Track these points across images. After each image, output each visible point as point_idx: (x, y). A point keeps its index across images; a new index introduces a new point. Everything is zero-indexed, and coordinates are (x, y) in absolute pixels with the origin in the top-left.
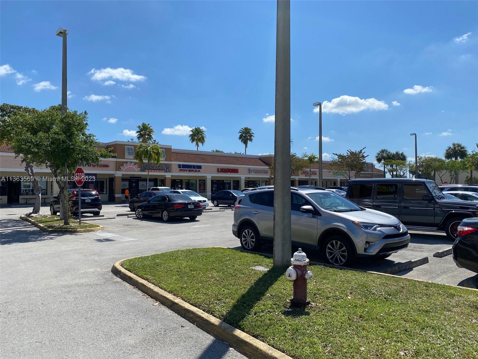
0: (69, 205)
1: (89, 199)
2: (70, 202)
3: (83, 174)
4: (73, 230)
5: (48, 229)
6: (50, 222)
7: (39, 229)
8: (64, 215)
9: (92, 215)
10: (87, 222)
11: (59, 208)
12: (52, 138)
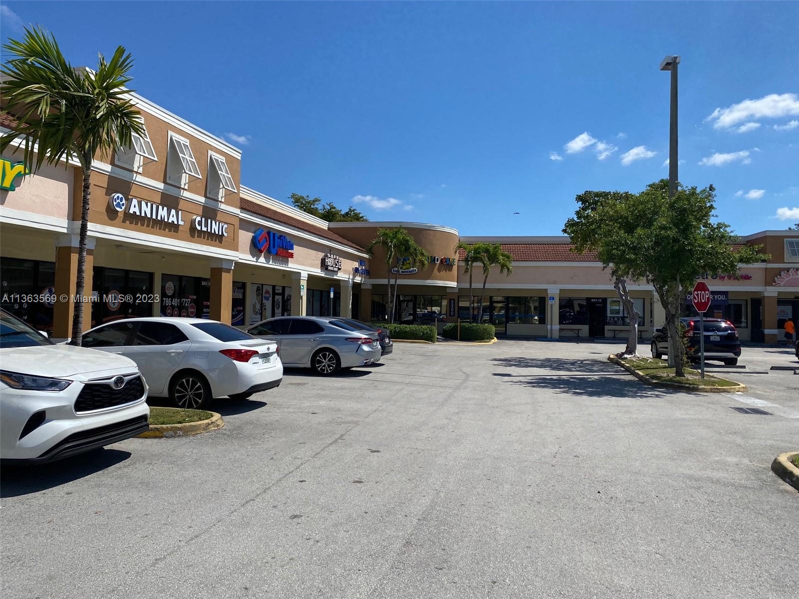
0: (684, 344)
1: (718, 336)
2: (685, 339)
3: (706, 292)
4: (691, 386)
5: (651, 381)
6: (653, 369)
7: (637, 379)
8: (675, 361)
9: (723, 363)
10: (715, 375)
11: (667, 348)
12: (656, 235)
